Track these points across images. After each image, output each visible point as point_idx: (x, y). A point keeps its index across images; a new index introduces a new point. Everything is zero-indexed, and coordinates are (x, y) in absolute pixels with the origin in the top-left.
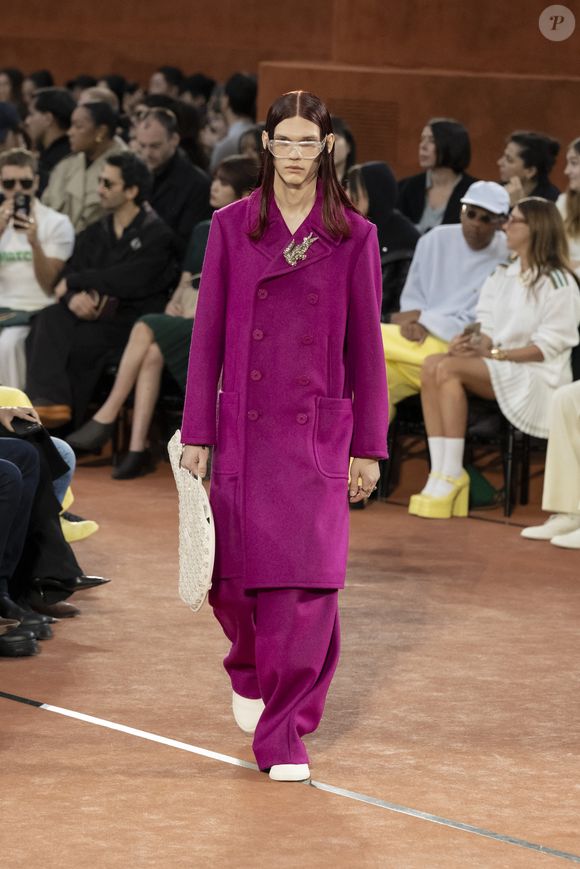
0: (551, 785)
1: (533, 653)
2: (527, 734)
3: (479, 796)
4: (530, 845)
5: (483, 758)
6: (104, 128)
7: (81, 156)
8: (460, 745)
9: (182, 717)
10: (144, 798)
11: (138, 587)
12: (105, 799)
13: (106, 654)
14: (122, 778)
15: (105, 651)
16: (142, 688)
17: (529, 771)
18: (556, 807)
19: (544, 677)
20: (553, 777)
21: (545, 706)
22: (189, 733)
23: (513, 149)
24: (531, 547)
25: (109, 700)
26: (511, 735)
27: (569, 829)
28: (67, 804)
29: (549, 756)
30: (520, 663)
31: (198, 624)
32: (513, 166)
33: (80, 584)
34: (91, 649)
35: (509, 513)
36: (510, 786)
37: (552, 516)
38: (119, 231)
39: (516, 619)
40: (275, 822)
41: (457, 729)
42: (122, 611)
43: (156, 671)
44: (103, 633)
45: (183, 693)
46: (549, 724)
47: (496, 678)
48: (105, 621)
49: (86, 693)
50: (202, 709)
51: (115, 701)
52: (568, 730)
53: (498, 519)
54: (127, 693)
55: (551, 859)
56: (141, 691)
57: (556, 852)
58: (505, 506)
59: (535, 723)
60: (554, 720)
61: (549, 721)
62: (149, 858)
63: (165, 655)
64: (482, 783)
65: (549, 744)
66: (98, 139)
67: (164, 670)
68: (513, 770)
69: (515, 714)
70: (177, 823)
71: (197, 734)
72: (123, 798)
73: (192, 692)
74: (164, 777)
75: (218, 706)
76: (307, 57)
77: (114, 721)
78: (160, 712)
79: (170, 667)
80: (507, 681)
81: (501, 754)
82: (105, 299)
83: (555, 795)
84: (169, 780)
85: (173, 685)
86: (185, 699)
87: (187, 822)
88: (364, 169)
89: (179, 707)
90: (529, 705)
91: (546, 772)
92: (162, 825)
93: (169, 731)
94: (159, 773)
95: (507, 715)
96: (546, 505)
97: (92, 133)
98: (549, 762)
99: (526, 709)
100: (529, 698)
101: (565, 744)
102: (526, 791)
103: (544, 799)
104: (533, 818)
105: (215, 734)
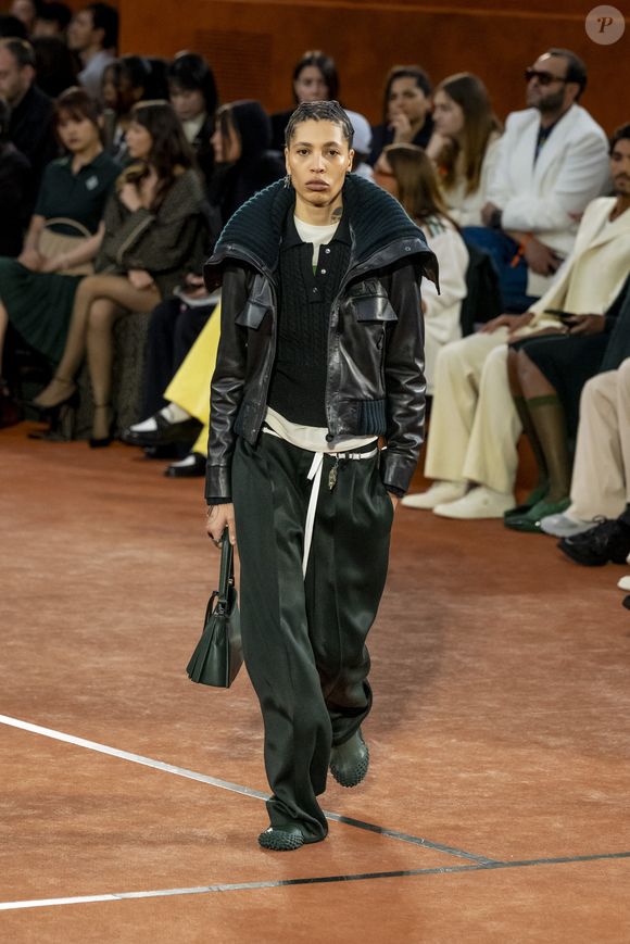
0: (432, 774)
1: (414, 631)
2: (408, 718)
4: (411, 839)
9: (35, 698)
17: (410, 758)
18: (439, 797)
19: (426, 657)
20: (436, 765)
22: (43, 715)
24: (412, 517)
26: (390, 719)
27: (452, 822)
29: (432, 743)
30: (402, 642)
31: (52, 597)
37: (435, 484)
39: (396, 595)
40: (136, 812)
43: (8, 647)
45: (36, 671)
46: (432, 708)
50: (56, 690)
52: (453, 715)
55: (434, 853)
57: (437, 846)
59: (416, 707)
60: (437, 704)
61: (432, 704)
63: (16, 630)
65: (431, 730)
67: (15, 646)
68: (393, 757)
69: (396, 696)
70: (30, 812)
71: (50, 716)
73: (47, 671)
74: (15, 762)
75: (74, 686)
78: (11, 692)
80: (387, 661)
81: (379, 740)
83: (438, 785)
84: (20, 766)
85: (24, 663)
86: (38, 678)
87: (41, 812)
88: (236, 109)
89: (31, 687)
90: (410, 687)
91: (428, 759)
92: (13, 814)
93: (19, 713)
95: (387, 697)
96: (429, 472)
98: (431, 749)
99: (408, 691)
100: (410, 679)
101: (449, 729)
102: (407, 780)
103: (426, 788)
104: (414, 810)
105: (70, 716)
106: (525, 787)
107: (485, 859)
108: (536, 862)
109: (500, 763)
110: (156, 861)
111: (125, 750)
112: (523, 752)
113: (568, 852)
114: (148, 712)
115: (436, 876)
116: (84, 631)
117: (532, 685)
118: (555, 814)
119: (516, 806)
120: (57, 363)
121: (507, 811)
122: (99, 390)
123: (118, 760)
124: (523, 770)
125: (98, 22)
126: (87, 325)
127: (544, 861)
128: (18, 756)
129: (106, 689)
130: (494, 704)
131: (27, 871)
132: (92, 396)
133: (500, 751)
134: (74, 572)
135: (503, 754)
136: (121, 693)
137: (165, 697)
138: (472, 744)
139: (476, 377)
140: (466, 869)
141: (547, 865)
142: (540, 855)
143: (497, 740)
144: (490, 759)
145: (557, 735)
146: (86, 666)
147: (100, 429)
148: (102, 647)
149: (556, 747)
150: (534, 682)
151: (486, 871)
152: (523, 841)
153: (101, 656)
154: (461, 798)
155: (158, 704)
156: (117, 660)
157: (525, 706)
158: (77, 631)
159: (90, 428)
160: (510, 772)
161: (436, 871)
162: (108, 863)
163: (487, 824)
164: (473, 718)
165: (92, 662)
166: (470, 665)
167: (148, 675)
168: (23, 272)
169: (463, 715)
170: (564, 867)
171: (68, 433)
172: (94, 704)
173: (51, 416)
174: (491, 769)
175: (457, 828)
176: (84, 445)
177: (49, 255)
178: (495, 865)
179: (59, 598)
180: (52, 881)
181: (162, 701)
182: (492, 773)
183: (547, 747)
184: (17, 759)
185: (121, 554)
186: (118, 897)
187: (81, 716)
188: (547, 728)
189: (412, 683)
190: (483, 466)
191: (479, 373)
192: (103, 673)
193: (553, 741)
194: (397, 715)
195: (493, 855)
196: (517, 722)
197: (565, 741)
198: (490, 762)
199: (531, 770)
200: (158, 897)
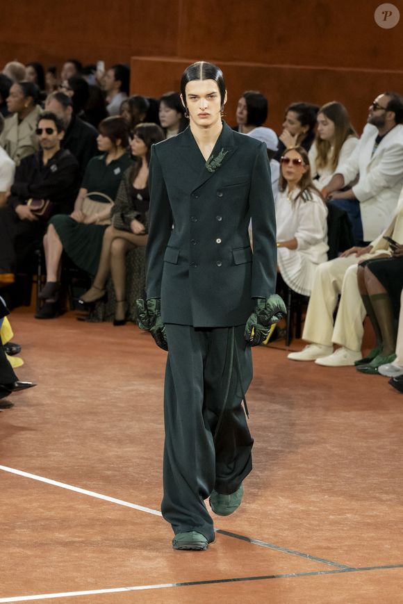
0: (313, 516)
1: (303, 432)
2: (299, 484)
3: (269, 523)
4: (301, 554)
5: (271, 499)
6: (30, 99)
7: (16, 116)
8: (257, 490)
9: (81, 472)
10: (56, 523)
11: (53, 389)
12: (30, 524)
13: (33, 432)
14: (42, 510)
15: (31, 430)
16: (55, 453)
17: (300, 507)
18: (317, 530)
19: (309, 448)
20: (316, 511)
21: (310, 466)
22: (85, 482)
23: (292, 115)
25: (34, 461)
27: (324, 544)
28: (7, 527)
29: (313, 498)
31: (91, 413)
32: (294, 126)
33: (17, 387)
34: (22, 429)
35: (288, 344)
36: (288, 516)
37: (308, 345)
38: (45, 161)
41: (255, 480)
42: (43, 405)
43: (64, 443)
44: (30, 419)
45: (81, 457)
46: (313, 478)
47: (280, 448)
48: (31, 411)
49: (20, 456)
50: (93, 467)
51: (37, 462)
52: (326, 482)
53: (283, 348)
54: (46, 457)
55: (315, 563)
56: (54, 456)
57: (317, 559)
58: (286, 339)
59: (304, 477)
60: (317, 475)
61: (313, 475)
62: (59, 562)
63: (70, 432)
64: (271, 514)
65: (313, 490)
66: (26, 106)
67: (69, 442)
68: (290, 506)
69: (293, 471)
71: (89, 483)
72: (42, 523)
73: (87, 456)
74: (69, 510)
75: (103, 465)
76: (162, 54)
77: (37, 474)
78: (66, 469)
79: (72, 440)
81: (282, 496)
82: (48, 202)
83: (317, 523)
84: (71, 512)
85: (74, 452)
86: (83, 461)
89: (78, 466)
90: (302, 465)
91: (311, 508)
92: (67, 540)
93: (72, 481)
94: (66, 507)
95: (287, 471)
96: (305, 338)
97: (22, 101)
98: (313, 502)
99: (299, 468)
100: (301, 461)
101: (323, 490)
102: (298, 520)
103: (310, 525)
104: (302, 537)
105: (101, 483)
106: (369, 524)
107: (344, 566)
108: (374, 568)
109: (353, 509)
110: (151, 568)
111: (134, 503)
112: (367, 503)
113: (393, 562)
114: (146, 480)
115: (315, 576)
116: (109, 433)
117: (373, 464)
118: (385, 539)
119: (363, 535)
120: (94, 277)
121: (358, 538)
122: (119, 292)
123: (129, 509)
124: (367, 514)
125: (117, 77)
126: (110, 254)
127: (379, 568)
128: (70, 506)
129: (122, 468)
130: (350, 475)
131: (75, 574)
132: (115, 296)
133: (353, 503)
134: (104, 398)
135: (355, 504)
136: (130, 469)
137: (157, 472)
138: (337, 498)
139: (338, 283)
140: (333, 572)
141: (381, 570)
142: (377, 563)
143: (352, 497)
144: (347, 507)
145: (387, 493)
146: (111, 454)
147: (120, 315)
148: (120, 442)
149: (387, 500)
150: (374, 462)
151: (344, 573)
152: (367, 556)
153: (120, 448)
154: (329, 530)
155: (153, 476)
156: (129, 450)
157: (368, 476)
158: (105, 433)
159: (114, 314)
160: (359, 515)
161: (316, 573)
162: (123, 569)
163: (346, 545)
164: (338, 483)
165: (114, 451)
166: (336, 452)
167: (147, 459)
168: (73, 223)
169: (331, 482)
170: (391, 571)
171: (101, 316)
172: (115, 476)
173: (90, 306)
174: (348, 513)
175: (328, 548)
176: (110, 325)
177: (88, 213)
178: (350, 570)
179: (95, 414)
180: (89, 580)
181: (154, 474)
182: (349, 515)
183: (381, 501)
184: (70, 508)
185: (131, 388)
186: (129, 589)
187: (108, 482)
188: (381, 489)
189: (302, 463)
190: (343, 336)
191: (341, 282)
192: (120, 457)
193: (384, 497)
194: (293, 481)
195: (349, 564)
196: (364, 485)
197: (392, 496)
198: (347, 509)
199: (371, 514)
200: (152, 589)
